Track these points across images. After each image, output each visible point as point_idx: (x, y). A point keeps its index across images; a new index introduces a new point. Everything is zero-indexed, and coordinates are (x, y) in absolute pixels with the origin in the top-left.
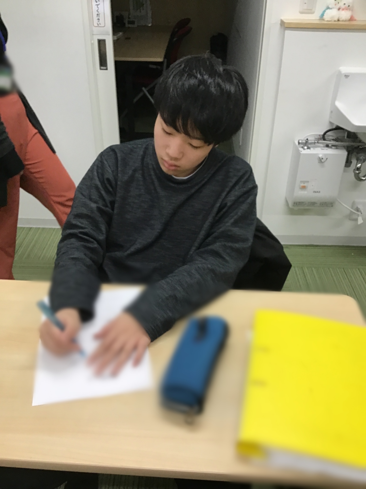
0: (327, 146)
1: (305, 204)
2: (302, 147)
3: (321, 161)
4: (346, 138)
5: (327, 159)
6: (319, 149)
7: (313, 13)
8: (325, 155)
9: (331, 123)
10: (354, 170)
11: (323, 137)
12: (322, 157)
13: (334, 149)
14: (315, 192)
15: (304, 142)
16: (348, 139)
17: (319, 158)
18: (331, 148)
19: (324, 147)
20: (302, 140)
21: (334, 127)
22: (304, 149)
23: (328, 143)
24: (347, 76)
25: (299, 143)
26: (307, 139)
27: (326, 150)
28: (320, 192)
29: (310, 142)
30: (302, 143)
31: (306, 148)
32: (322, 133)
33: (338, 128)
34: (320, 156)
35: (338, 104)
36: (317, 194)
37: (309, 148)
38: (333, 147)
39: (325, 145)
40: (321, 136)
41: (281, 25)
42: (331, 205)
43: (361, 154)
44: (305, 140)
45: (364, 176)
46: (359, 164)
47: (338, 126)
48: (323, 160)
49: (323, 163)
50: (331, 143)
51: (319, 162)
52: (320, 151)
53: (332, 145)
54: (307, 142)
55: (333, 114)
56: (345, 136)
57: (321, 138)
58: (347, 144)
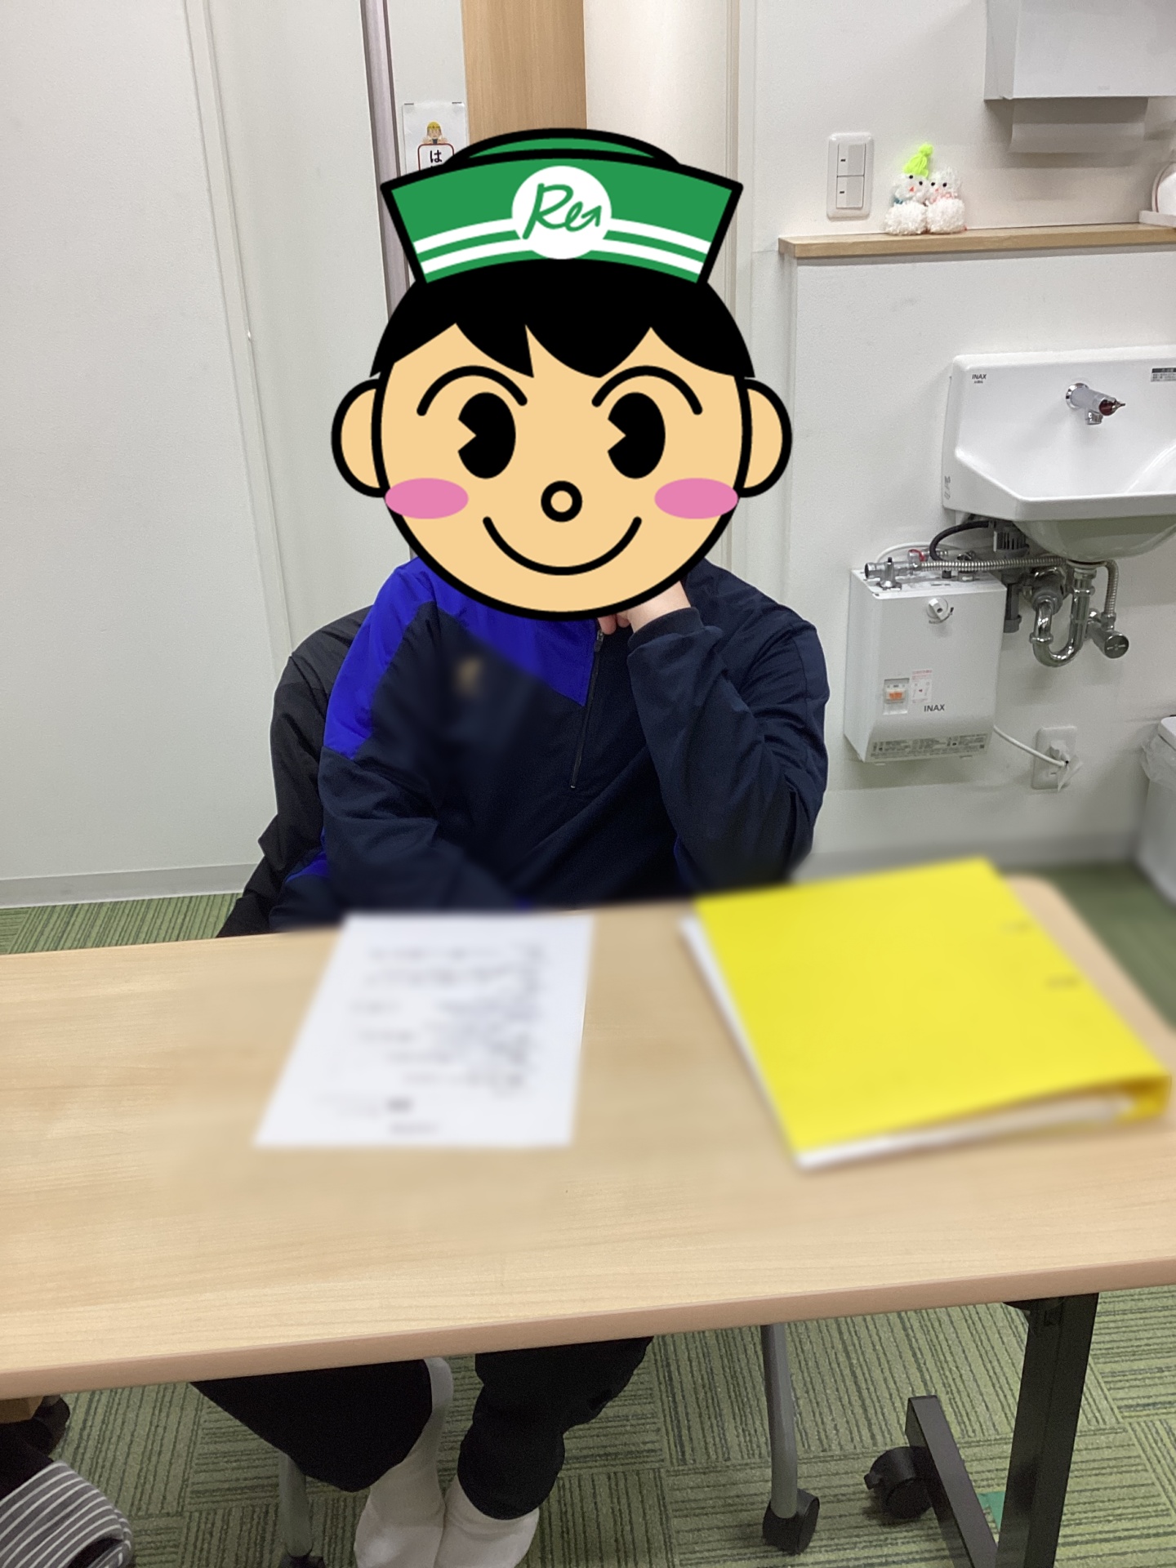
0: (947, 575)
1: (906, 747)
2: (879, 584)
3: (938, 617)
4: (995, 550)
5: (952, 609)
6: (926, 584)
7: (866, 217)
8: (943, 598)
9: (949, 512)
10: (1032, 635)
11: (933, 551)
12: (937, 605)
13: (968, 581)
15: (883, 567)
16: (1001, 551)
17: (931, 608)
18: (958, 579)
19: (938, 579)
20: (875, 565)
21: (958, 523)
22: (886, 588)
23: (948, 567)
24: (979, 377)
25: (867, 573)
26: (890, 560)
27: (946, 585)
28: (942, 707)
29: (897, 567)
30: (876, 573)
31: (888, 584)
32: (929, 543)
33: (973, 523)
34: (933, 602)
35: (961, 454)
36: (937, 715)
37: (896, 585)
38: (965, 578)
39: (941, 572)
40: (926, 550)
41: (781, 254)
42: (979, 744)
43: (1042, 591)
44: (884, 563)
45: (1063, 652)
46: (1042, 618)
47: (972, 516)
48: (940, 614)
49: (942, 621)
50: (954, 567)
51: (933, 620)
52: (930, 591)
53: (961, 572)
54: (889, 568)
55: (950, 485)
56: (992, 546)
57: (927, 556)
58: (1000, 564)
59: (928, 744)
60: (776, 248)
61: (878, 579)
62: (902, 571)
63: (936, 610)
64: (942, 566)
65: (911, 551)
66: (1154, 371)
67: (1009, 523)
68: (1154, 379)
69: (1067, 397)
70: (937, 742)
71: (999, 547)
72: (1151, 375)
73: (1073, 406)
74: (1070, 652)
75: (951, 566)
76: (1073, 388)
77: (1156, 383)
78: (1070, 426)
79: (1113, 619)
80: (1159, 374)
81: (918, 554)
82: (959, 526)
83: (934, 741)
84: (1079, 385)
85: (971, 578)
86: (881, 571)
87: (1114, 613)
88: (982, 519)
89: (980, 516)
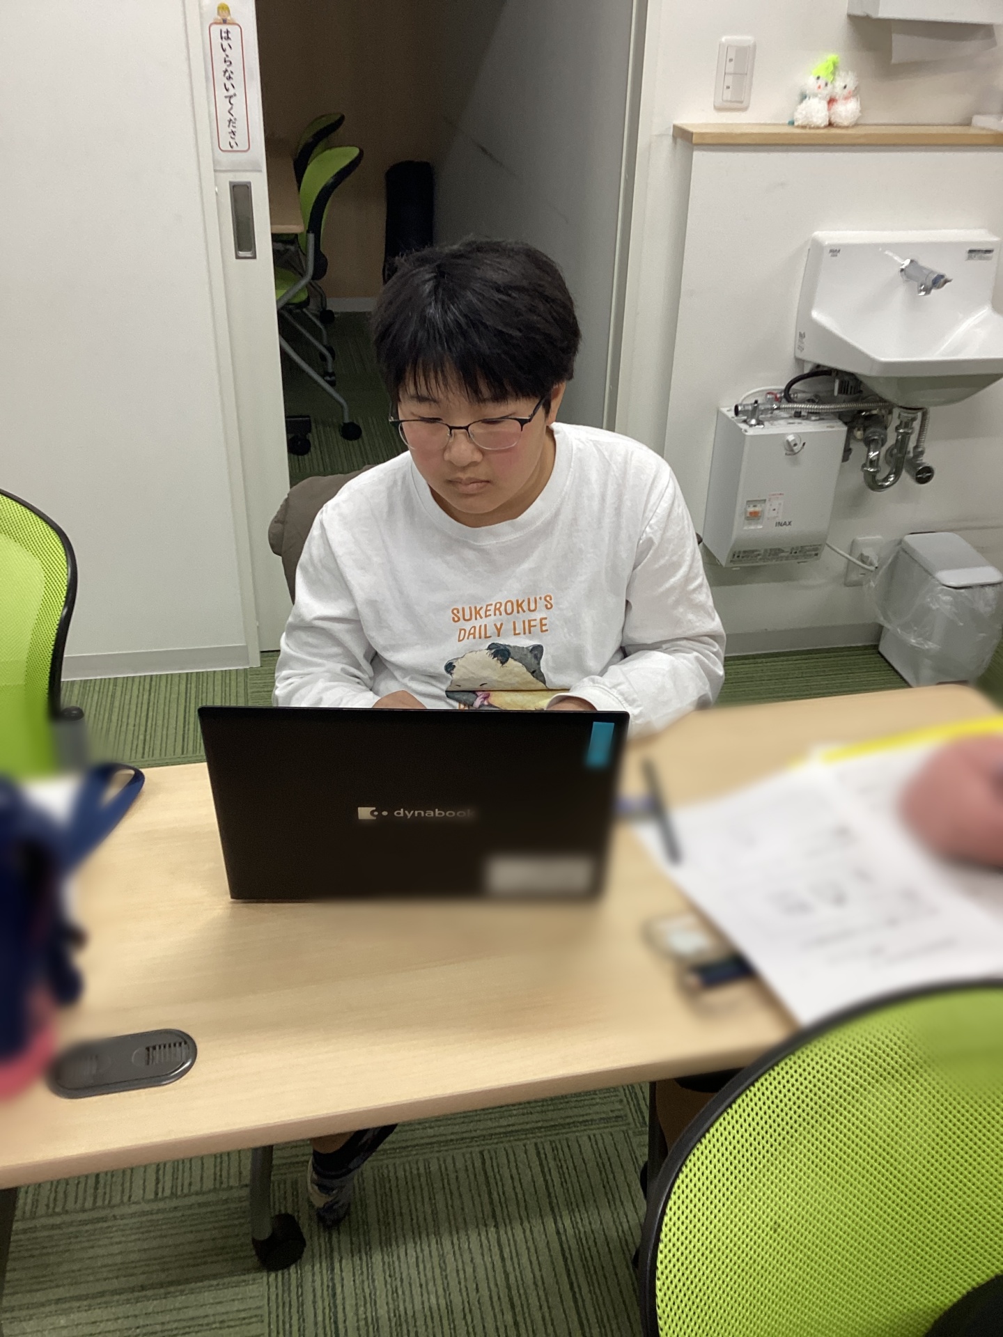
0: (798, 415)
1: (759, 555)
2: (745, 421)
3: (792, 450)
4: (836, 393)
5: (804, 444)
6: (782, 422)
7: (745, 109)
8: (798, 435)
9: (800, 362)
10: (864, 466)
11: (787, 395)
12: (793, 440)
13: (816, 420)
14: (779, 524)
15: (750, 408)
16: (844, 396)
17: (788, 442)
18: (807, 418)
19: (790, 417)
20: (744, 406)
21: (806, 371)
22: (751, 426)
23: (799, 408)
24: (834, 252)
25: (737, 412)
26: (756, 402)
27: (799, 423)
28: (790, 523)
29: (762, 407)
30: (745, 412)
31: (753, 422)
32: (783, 387)
33: (820, 372)
34: (791, 438)
35: (815, 314)
36: (785, 530)
37: (759, 423)
38: (813, 418)
39: (793, 412)
40: (781, 393)
41: (674, 138)
42: (814, 553)
43: (872, 429)
44: (751, 404)
45: (886, 479)
46: (874, 452)
47: (818, 366)
48: (795, 448)
49: (795, 454)
50: (804, 408)
51: (788, 452)
52: (787, 429)
53: (808, 413)
54: (755, 409)
55: (804, 340)
56: (833, 391)
57: (781, 398)
58: (842, 407)
59: (775, 553)
60: (671, 132)
61: (745, 418)
62: (764, 411)
63: (792, 444)
64: (794, 408)
65: (769, 393)
66: (971, 251)
67: (852, 375)
68: (969, 258)
69: (902, 270)
70: (783, 551)
71: (840, 392)
72: (967, 255)
73: (904, 278)
74: (892, 479)
75: (801, 408)
76: (908, 263)
77: (971, 262)
78: (901, 293)
79: (922, 453)
80: (973, 255)
81: (773, 396)
82: (808, 374)
83: (781, 550)
84: (912, 261)
85: (818, 418)
86: (748, 411)
87: (924, 448)
88: (825, 369)
89: (824, 366)
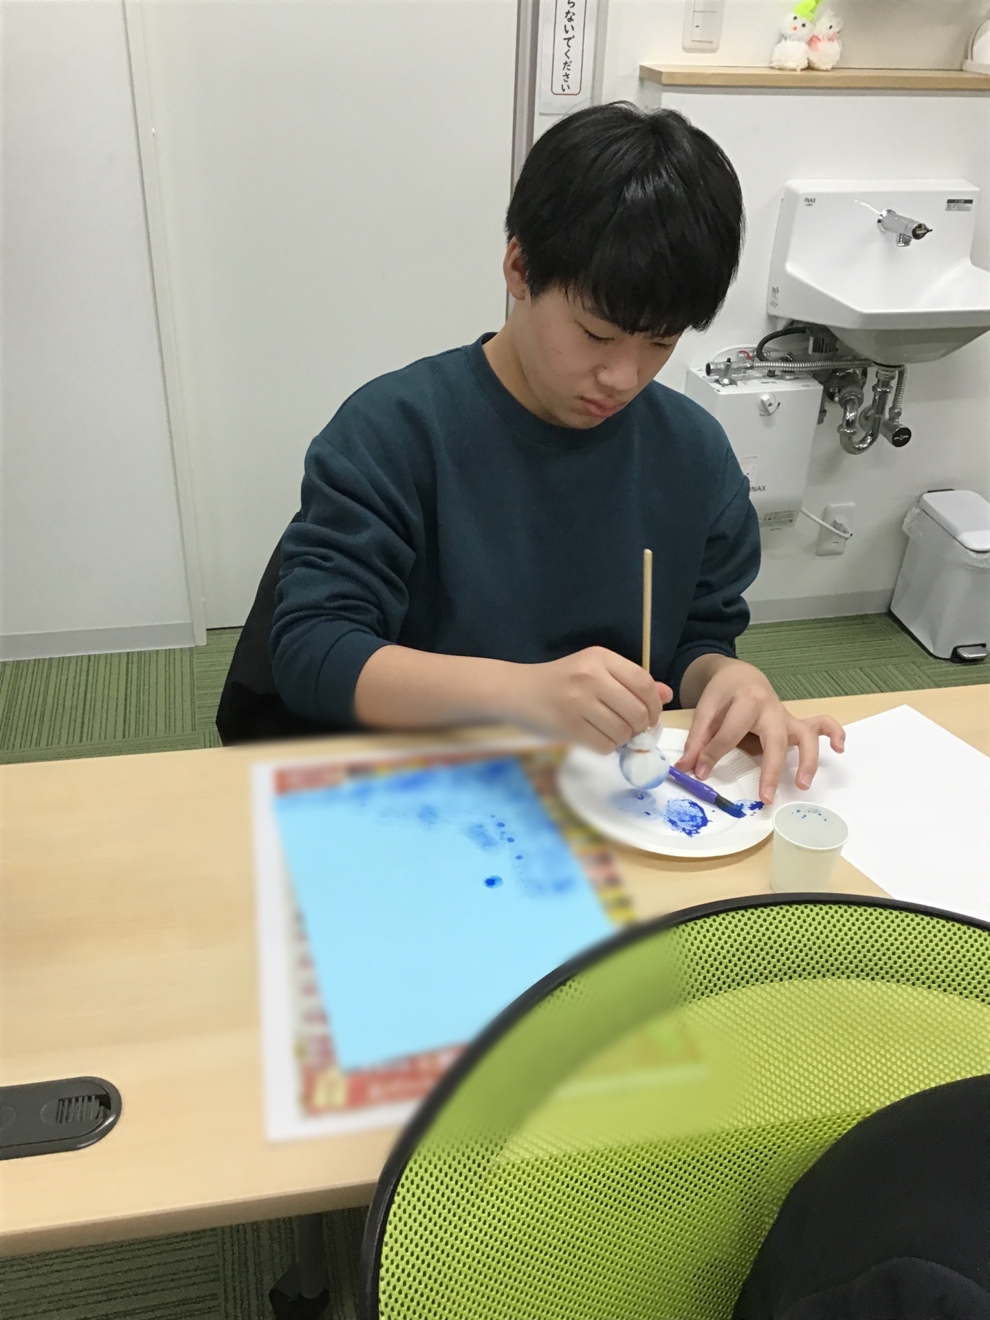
0: (771, 374)
2: (717, 381)
3: (767, 411)
4: (810, 351)
5: (779, 404)
6: (757, 382)
7: (714, 51)
8: (773, 395)
9: (772, 319)
10: (841, 426)
11: (760, 354)
12: (768, 400)
13: (790, 380)
15: (723, 366)
16: (818, 355)
17: (763, 402)
18: (782, 378)
19: (764, 376)
20: (716, 364)
21: (780, 328)
22: (724, 385)
23: (773, 367)
24: (810, 201)
25: (709, 371)
26: (729, 360)
27: (773, 383)
28: (764, 488)
29: (734, 366)
30: (718, 371)
31: (726, 381)
32: (756, 345)
33: (795, 329)
34: (765, 398)
35: (791, 268)
36: (758, 495)
37: (732, 382)
38: (788, 377)
39: (766, 371)
40: (753, 352)
41: (642, 79)
42: (788, 519)
43: (849, 389)
44: (723, 363)
45: (863, 441)
46: (850, 413)
47: (793, 322)
48: (770, 408)
49: (770, 415)
50: (778, 367)
51: (763, 413)
52: (760, 388)
53: (783, 371)
54: (728, 367)
55: (778, 295)
56: (807, 349)
57: (753, 357)
58: (817, 365)
60: (637, 73)
61: (717, 377)
62: (738, 370)
63: (767, 404)
64: (767, 367)
65: (740, 352)
66: (950, 201)
67: (824, 329)
68: (949, 208)
69: (879, 221)
71: (815, 350)
72: (945, 204)
73: (882, 229)
74: (869, 441)
75: (775, 367)
76: (885, 213)
77: (949, 212)
78: (878, 245)
79: (899, 414)
80: (952, 204)
81: (746, 355)
82: (781, 331)
84: (889, 211)
85: (792, 377)
86: (720, 369)
87: (901, 409)
88: (800, 326)
89: (798, 322)
